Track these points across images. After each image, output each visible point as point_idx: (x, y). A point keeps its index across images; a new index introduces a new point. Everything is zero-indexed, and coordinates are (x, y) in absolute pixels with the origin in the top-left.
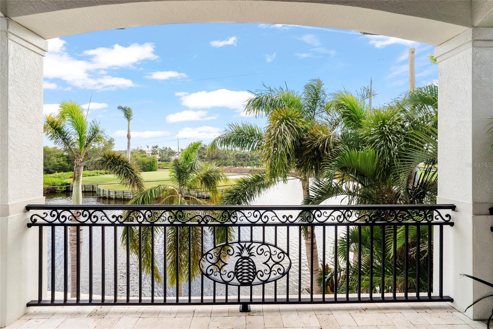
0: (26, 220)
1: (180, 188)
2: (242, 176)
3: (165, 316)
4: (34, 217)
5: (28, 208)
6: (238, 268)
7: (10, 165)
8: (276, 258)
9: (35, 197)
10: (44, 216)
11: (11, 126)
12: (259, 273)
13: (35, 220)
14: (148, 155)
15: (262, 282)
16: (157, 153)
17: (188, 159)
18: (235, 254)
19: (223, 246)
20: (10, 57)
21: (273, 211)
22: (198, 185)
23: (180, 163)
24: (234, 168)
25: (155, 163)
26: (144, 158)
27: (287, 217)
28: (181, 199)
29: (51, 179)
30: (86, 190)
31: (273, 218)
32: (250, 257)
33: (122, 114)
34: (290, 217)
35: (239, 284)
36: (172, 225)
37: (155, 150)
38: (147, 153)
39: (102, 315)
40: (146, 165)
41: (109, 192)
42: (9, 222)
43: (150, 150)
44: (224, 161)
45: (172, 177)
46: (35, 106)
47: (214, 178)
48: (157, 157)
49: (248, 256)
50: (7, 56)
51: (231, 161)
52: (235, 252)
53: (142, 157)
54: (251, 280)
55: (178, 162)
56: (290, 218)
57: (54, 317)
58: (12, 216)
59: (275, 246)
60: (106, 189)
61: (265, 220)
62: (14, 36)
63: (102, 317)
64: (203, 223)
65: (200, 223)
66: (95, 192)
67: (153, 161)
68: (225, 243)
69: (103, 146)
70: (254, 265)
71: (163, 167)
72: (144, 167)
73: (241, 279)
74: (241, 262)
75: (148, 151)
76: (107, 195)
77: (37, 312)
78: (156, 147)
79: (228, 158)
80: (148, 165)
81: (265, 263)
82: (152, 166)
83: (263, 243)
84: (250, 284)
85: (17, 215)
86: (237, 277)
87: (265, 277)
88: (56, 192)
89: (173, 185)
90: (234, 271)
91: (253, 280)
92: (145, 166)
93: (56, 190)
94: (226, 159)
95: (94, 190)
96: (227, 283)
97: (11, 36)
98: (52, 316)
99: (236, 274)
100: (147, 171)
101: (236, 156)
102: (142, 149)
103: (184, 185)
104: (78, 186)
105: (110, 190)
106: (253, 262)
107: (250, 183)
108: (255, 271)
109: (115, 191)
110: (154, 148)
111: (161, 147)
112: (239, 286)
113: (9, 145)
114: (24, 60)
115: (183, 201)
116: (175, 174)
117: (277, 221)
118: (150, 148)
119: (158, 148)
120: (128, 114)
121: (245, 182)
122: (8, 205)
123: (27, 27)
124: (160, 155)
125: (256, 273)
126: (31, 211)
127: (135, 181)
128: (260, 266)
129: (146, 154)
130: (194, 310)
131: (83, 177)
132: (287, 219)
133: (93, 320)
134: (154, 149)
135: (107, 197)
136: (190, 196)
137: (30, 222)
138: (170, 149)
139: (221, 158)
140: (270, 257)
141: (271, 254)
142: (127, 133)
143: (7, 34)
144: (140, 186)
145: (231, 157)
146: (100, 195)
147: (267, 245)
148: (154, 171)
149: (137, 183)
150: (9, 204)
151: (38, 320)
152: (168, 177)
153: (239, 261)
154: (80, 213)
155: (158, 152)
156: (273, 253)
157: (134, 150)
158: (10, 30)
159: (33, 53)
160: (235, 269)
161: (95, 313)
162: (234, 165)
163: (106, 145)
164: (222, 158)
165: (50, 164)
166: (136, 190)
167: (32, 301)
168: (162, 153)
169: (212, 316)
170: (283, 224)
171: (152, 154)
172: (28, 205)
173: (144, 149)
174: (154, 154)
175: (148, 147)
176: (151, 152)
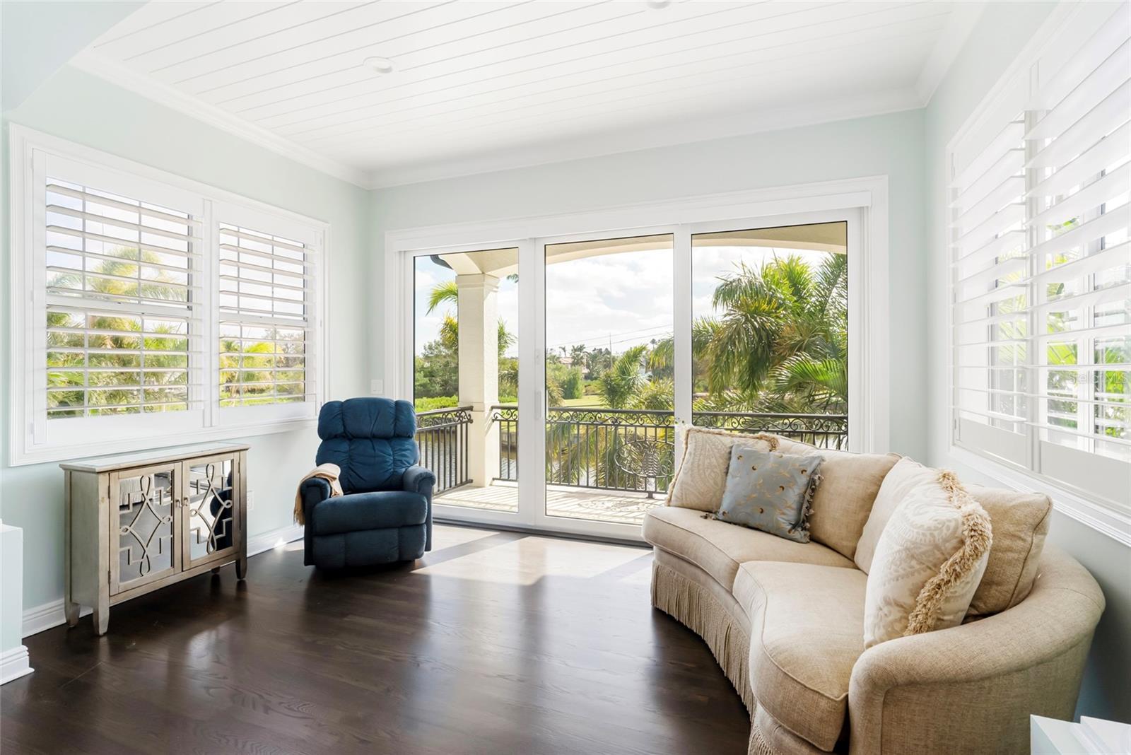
0: (492, 416)
5: (493, 408)
9: (495, 400)
10: (499, 414)
13: (497, 417)
14: (564, 366)
16: (582, 363)
17: (625, 372)
23: (613, 380)
25: (579, 382)
26: (555, 372)
37: (578, 355)
38: (562, 362)
43: (568, 355)
47: (668, 403)
48: (583, 371)
53: (554, 369)
67: (574, 380)
71: (593, 391)
75: (565, 356)
78: (581, 349)
80: (566, 387)
82: (574, 388)
102: (554, 353)
110: (575, 350)
111: (589, 348)
112: (645, 478)
118: (569, 349)
119: (584, 350)
122: (480, 405)
124: (588, 367)
129: (560, 365)
134: (577, 353)
138: (608, 352)
148: (577, 398)
155: (584, 361)
168: (592, 361)
171: (573, 364)
173: (558, 353)
174: (577, 363)
175: (564, 349)
176: (570, 361)
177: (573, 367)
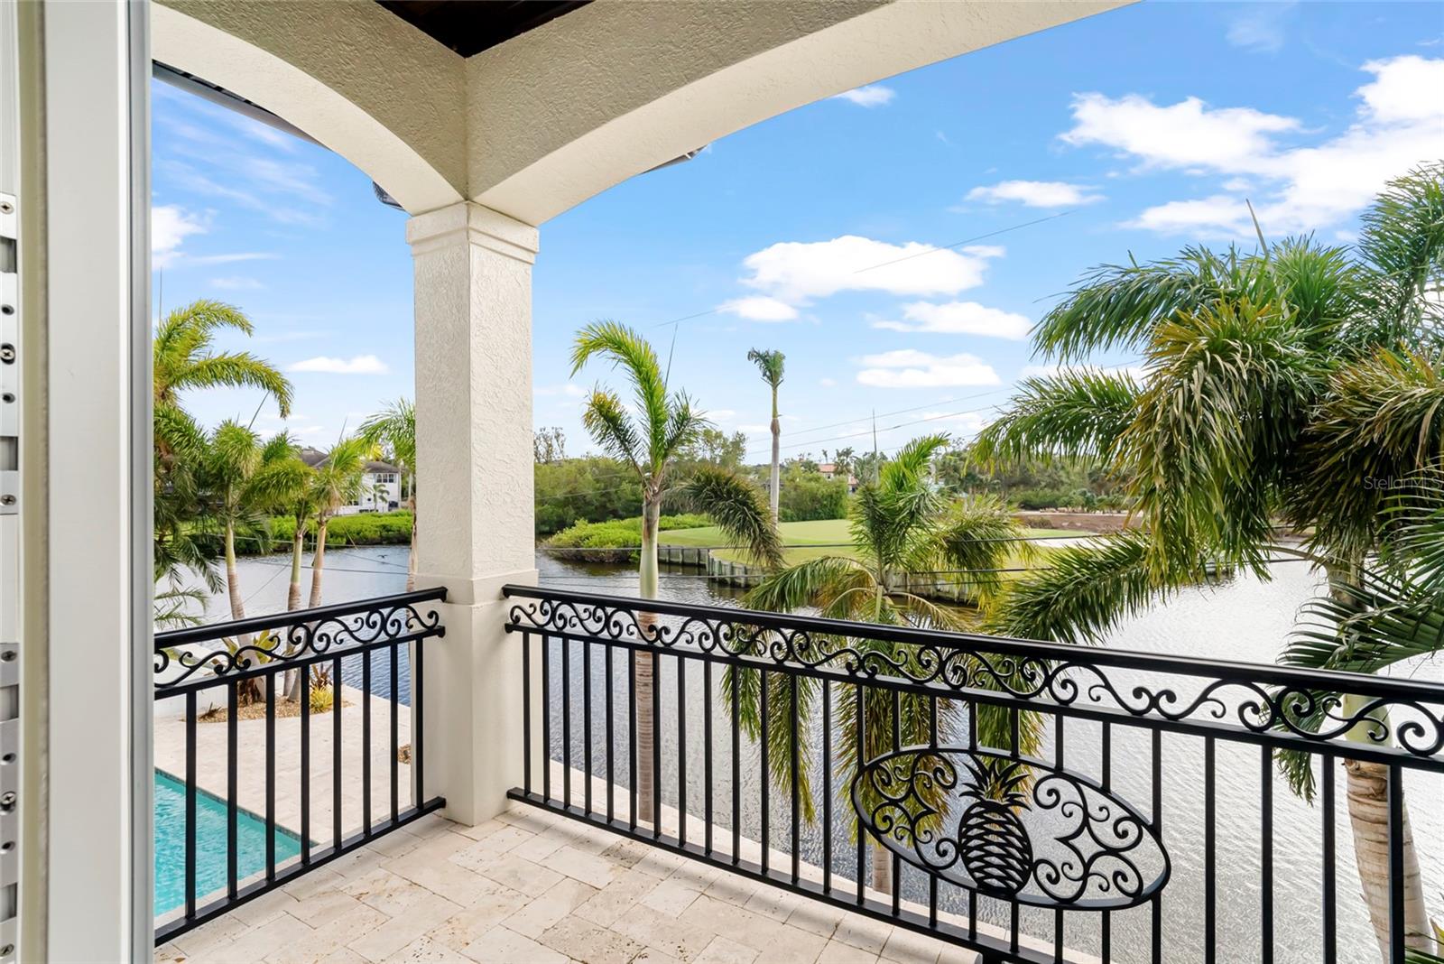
0: (503, 616)
1: (881, 569)
2: (1071, 543)
3: (760, 912)
4: (517, 612)
5: (508, 592)
6: (970, 833)
7: (474, 499)
8: (1105, 832)
9: (518, 568)
10: (530, 610)
11: (476, 420)
12: (1043, 871)
13: (518, 619)
14: (824, 476)
15: (1054, 902)
16: (849, 471)
17: (902, 485)
18: (961, 788)
19: (922, 753)
20: (473, 281)
21: (1098, 667)
22: (939, 563)
23: (878, 499)
24: (1082, 515)
25: (843, 497)
26: (813, 483)
27: (1154, 694)
28: (884, 600)
29: (621, 533)
30: (686, 561)
31: (1095, 693)
32: (1011, 808)
33: (756, 369)
34: (1164, 697)
35: (975, 885)
36: (779, 666)
37: (843, 461)
38: (822, 470)
39: (628, 860)
40: (819, 501)
41: (733, 568)
42: (473, 617)
43: (830, 462)
44: (1048, 491)
45: (856, 536)
46: (517, 375)
47: (987, 544)
48: (850, 482)
49: (1004, 802)
50: (469, 278)
51: (1075, 493)
52: (959, 782)
53: (810, 480)
54: (1015, 885)
55: (872, 496)
56: (1163, 702)
57: (545, 834)
58: (479, 605)
59: (1105, 790)
60: (726, 560)
61: (1065, 694)
62: (480, 236)
63: (627, 865)
64: (861, 674)
65: (853, 673)
66: (704, 566)
67: (837, 493)
68: (926, 746)
69: (721, 454)
70: (1025, 838)
72: (816, 509)
73: (979, 869)
74: (979, 815)
75: (826, 463)
76: (728, 576)
77: (524, 814)
78: (847, 453)
79: (1062, 483)
80: (825, 502)
81: (1065, 840)
82: (836, 505)
83: (1058, 771)
84: (1009, 894)
85: (486, 603)
86: (967, 861)
87: (1065, 889)
88: (630, 562)
89: (860, 560)
90: (956, 839)
91: (1021, 885)
92: (817, 506)
93: (630, 557)
94: (1054, 485)
95: (701, 562)
96: (935, 873)
97: (475, 237)
98: (544, 831)
99: (962, 849)
100: (822, 519)
101: (1090, 475)
102: (811, 459)
103: (892, 560)
104: (651, 549)
105: (734, 565)
106: (1020, 826)
107: (1101, 566)
108: (1027, 856)
109: (745, 568)
110: (840, 455)
111: (859, 453)
112: (973, 894)
113: (473, 460)
114: (496, 280)
115: (891, 606)
116: (866, 529)
117: (1108, 704)
118: (832, 455)
119: (852, 455)
120: (771, 367)
121: (1083, 561)
122: (472, 582)
123: (499, 210)
124: (856, 476)
125: (1033, 866)
126: (511, 597)
127: (764, 543)
128: (1044, 846)
129: (819, 474)
130: (838, 920)
131: (660, 530)
132: (1154, 702)
133: (609, 865)
134: (842, 457)
135: (728, 580)
136: (910, 595)
137: (510, 621)
138: (883, 456)
139: (1039, 483)
140: (1085, 823)
141: (1087, 815)
142: (771, 419)
143: (468, 233)
144: (773, 556)
145: (1073, 478)
146: (713, 575)
147: (1074, 781)
148: (841, 518)
149: (768, 548)
150: (473, 579)
151: (521, 832)
152: (849, 539)
153: (973, 812)
154: (590, 613)
155: (852, 467)
156: (1093, 810)
157: (793, 462)
158: (472, 224)
159: (512, 261)
160: (961, 835)
161: (617, 850)
162: (1083, 506)
163: (727, 453)
164: (1043, 484)
165: (619, 499)
166: (765, 565)
167: (516, 788)
168: (862, 469)
169: (883, 954)
170: (1136, 719)
171: (837, 472)
172: (508, 585)
173: (816, 458)
174: (841, 472)
175: (825, 453)
176: (833, 468)
177: (837, 476)
